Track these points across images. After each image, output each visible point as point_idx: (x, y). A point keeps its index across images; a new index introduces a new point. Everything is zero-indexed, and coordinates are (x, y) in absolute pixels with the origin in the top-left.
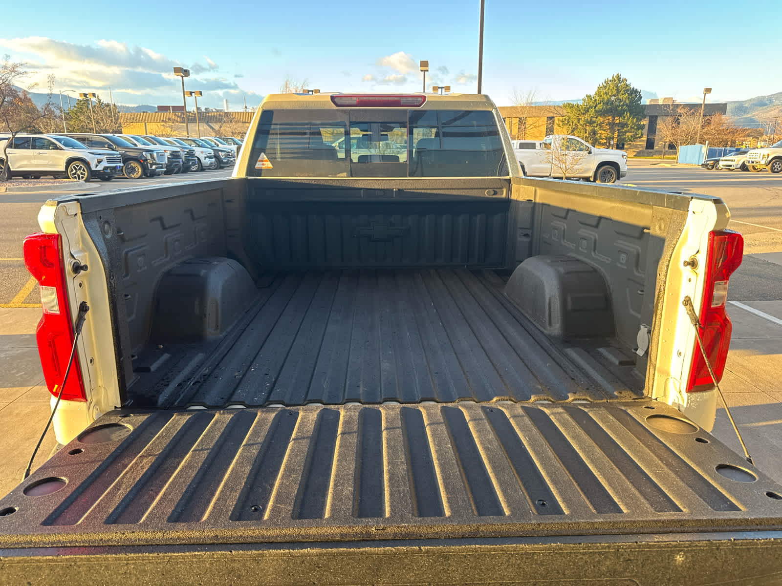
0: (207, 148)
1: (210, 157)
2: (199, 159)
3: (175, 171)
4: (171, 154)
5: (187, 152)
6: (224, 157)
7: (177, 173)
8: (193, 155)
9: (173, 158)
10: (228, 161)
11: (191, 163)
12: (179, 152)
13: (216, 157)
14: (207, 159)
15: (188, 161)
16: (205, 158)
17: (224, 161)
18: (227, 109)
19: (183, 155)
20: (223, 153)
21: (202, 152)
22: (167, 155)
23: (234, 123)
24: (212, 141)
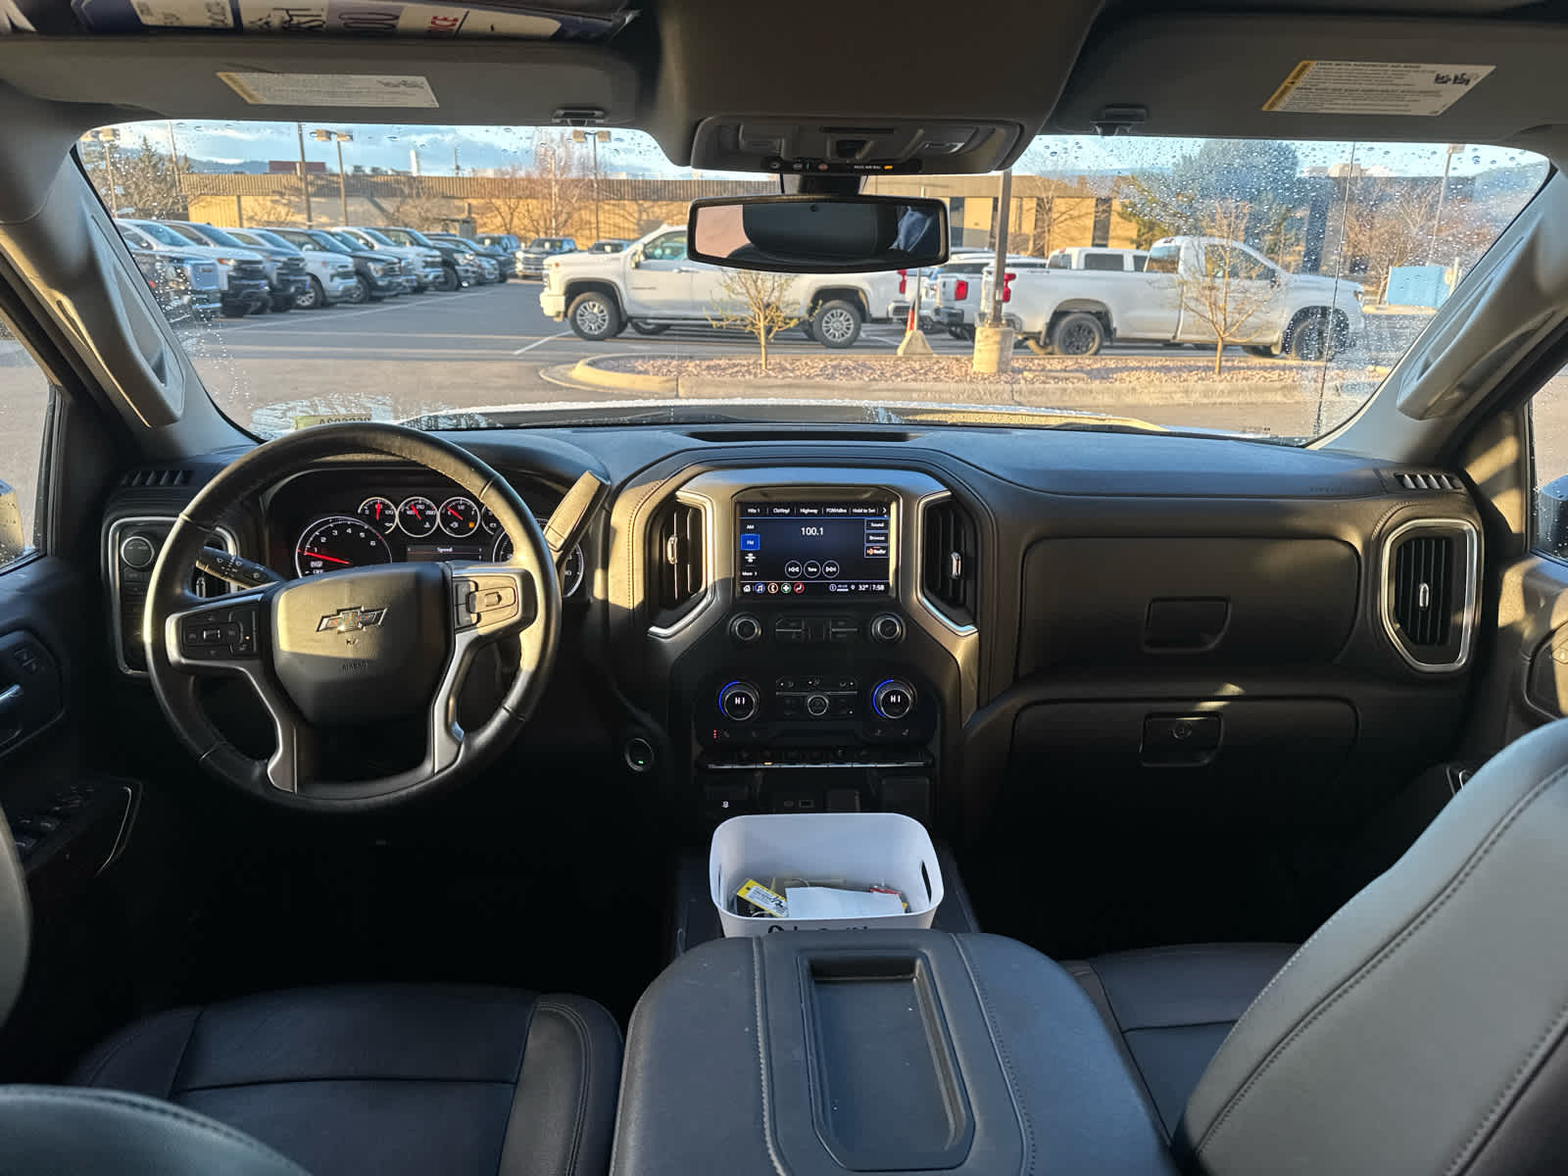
0: (341, 252)
1: (345, 275)
2: (314, 278)
3: (252, 309)
4: (237, 269)
5: (284, 263)
6: (380, 273)
7: (259, 311)
8: (300, 271)
9: (242, 278)
10: (391, 283)
11: (292, 290)
12: (259, 262)
13: (361, 273)
14: (337, 281)
15: (287, 283)
16: (332, 277)
17: (380, 283)
18: (419, 170)
19: (272, 269)
20: (379, 266)
21: (325, 264)
22: (225, 270)
23: (424, 199)
24: (358, 237)
